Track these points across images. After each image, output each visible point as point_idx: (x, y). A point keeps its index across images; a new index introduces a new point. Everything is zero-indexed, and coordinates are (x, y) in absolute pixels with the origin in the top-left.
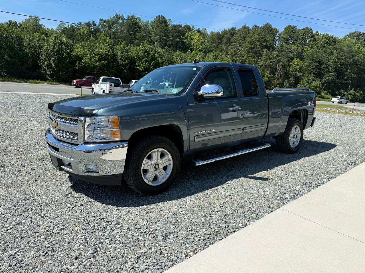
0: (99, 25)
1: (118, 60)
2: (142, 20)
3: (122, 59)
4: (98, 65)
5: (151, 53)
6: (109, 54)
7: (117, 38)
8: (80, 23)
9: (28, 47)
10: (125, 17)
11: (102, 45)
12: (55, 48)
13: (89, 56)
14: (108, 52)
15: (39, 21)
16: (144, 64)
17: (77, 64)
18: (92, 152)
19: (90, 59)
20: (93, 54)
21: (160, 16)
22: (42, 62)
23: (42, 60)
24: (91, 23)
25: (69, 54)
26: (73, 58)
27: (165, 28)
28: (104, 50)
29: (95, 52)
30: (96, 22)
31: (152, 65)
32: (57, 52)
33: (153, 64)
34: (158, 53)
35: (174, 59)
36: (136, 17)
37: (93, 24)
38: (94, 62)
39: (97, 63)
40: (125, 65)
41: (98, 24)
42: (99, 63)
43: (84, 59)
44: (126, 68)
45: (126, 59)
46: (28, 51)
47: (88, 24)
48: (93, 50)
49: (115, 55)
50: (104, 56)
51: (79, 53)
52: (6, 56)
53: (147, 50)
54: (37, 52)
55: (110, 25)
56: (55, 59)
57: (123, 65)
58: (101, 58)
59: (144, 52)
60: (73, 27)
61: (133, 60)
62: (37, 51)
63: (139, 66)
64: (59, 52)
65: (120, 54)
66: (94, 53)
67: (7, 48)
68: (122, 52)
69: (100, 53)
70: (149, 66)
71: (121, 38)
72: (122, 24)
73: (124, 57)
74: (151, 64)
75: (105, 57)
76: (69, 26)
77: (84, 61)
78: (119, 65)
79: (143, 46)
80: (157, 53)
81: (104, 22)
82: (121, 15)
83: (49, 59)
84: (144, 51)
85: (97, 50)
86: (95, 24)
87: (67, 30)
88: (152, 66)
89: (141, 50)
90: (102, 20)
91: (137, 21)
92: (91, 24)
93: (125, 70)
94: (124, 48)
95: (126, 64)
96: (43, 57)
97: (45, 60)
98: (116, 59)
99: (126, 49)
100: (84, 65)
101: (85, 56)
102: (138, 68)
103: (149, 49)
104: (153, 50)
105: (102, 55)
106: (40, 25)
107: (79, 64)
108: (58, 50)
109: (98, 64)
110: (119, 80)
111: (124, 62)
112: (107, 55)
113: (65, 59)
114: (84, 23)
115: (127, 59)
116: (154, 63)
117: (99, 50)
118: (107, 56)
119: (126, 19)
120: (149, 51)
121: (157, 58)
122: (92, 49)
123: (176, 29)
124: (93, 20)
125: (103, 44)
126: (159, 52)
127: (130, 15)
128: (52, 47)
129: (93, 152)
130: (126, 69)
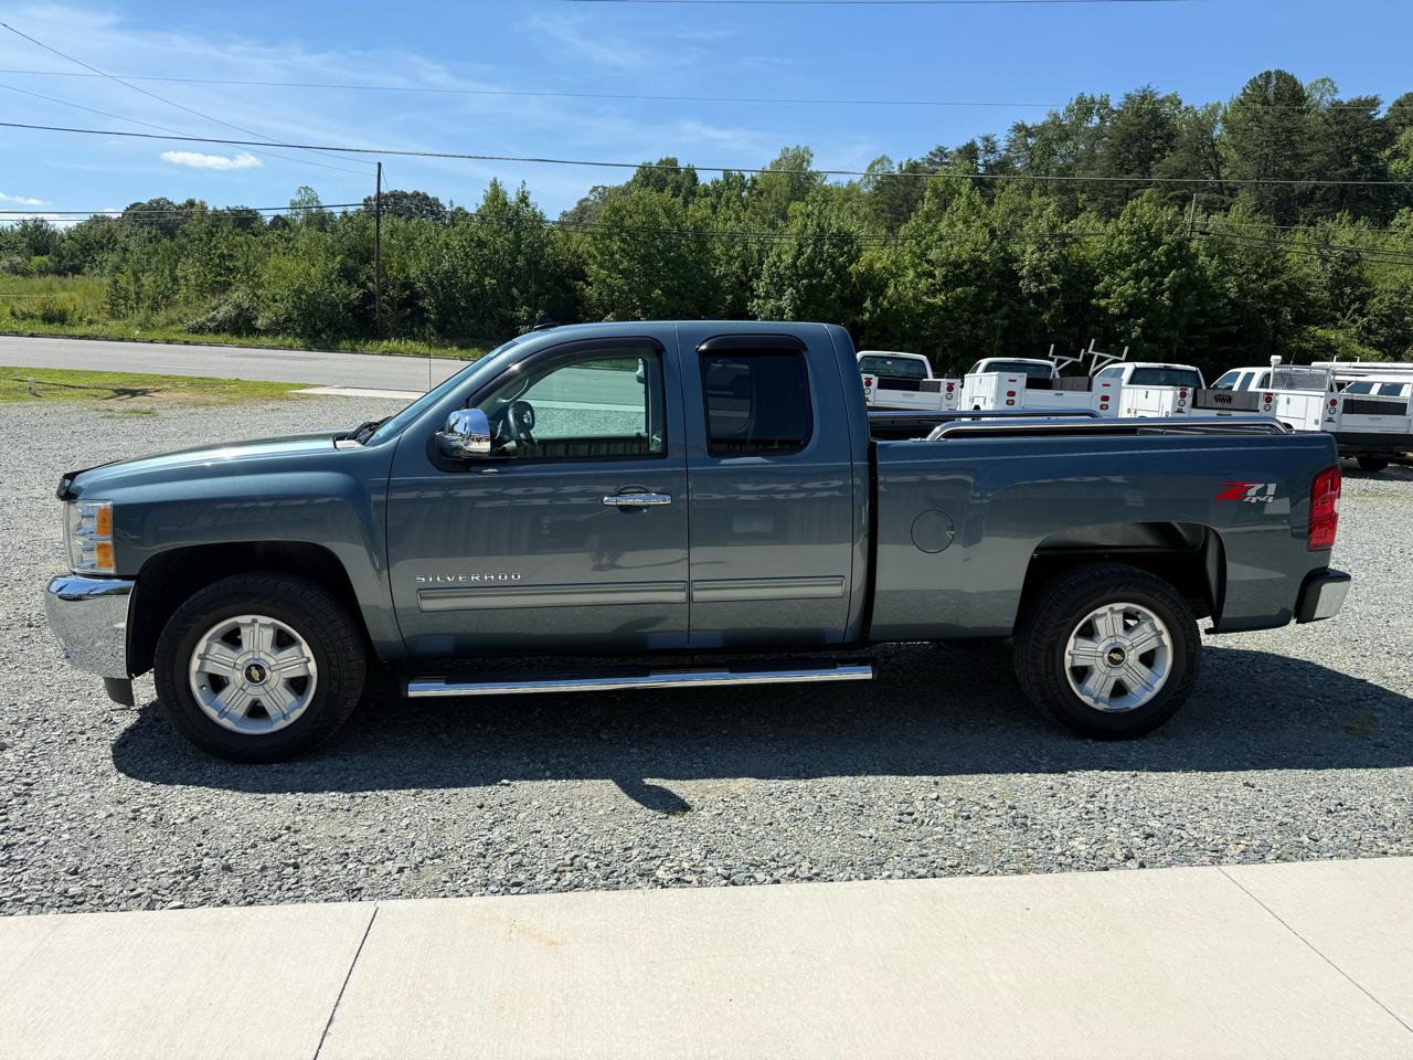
0: (1008, 150)
1: (1022, 278)
2: (1189, 105)
3: (1036, 275)
4: (940, 303)
5: (1167, 238)
6: (986, 258)
7: (1073, 190)
8: (941, 151)
9: (724, 258)
10: (1115, 103)
11: (961, 227)
12: (803, 254)
13: (911, 273)
14: (984, 251)
15: (808, 163)
16: (1129, 289)
17: (868, 304)
18: (78, 599)
19: (911, 282)
20: (926, 265)
21: (1268, 75)
22: (758, 304)
23: (758, 297)
24: (980, 144)
25: (841, 273)
26: (855, 285)
27: (1287, 123)
28: (969, 246)
29: (933, 255)
30: (995, 139)
31: (1168, 289)
32: (807, 268)
33: (1173, 282)
34: (1204, 237)
35: (1283, 256)
36: (1160, 97)
37: (986, 147)
38: (926, 294)
39: (935, 297)
40: (1046, 295)
41: (1002, 144)
42: (945, 295)
43: (892, 282)
44: (1048, 307)
45: (1056, 270)
46: (720, 270)
47: (970, 152)
48: (929, 247)
49: (1010, 259)
50: (966, 267)
51: (878, 265)
52: (657, 291)
53: (1148, 228)
54: (750, 273)
55: (1048, 142)
56: (798, 292)
57: (1037, 297)
58: (953, 277)
59: (1135, 236)
60: (914, 167)
61: (1086, 273)
62: (751, 269)
63: (1106, 295)
64: (812, 267)
65: (1033, 253)
66: (928, 262)
67: (666, 264)
68: (1042, 248)
69: (952, 257)
70: (1153, 293)
71: (1087, 189)
72: (1097, 134)
73: (1049, 265)
74: (1160, 284)
75: (970, 270)
76: (904, 164)
77: (891, 291)
78: (1022, 301)
79: (1134, 215)
80: (1198, 235)
81: (1029, 133)
82: (1097, 98)
83: (780, 293)
84: (1135, 232)
85: (940, 247)
86: (991, 149)
87: (894, 181)
88: (1166, 294)
89: (1121, 233)
90: (1020, 128)
91: (1166, 109)
92: (978, 149)
93: (1046, 317)
94: (1053, 227)
95: (1052, 291)
96: (760, 287)
97: (768, 296)
98: (1014, 277)
99: (1058, 232)
100: (891, 307)
101: (897, 272)
102: (1103, 303)
103: (1162, 224)
104: (1177, 225)
105: (957, 265)
106: (811, 176)
107: (875, 303)
108: (811, 261)
109: (939, 300)
110: (922, 361)
111: (1045, 284)
112: (976, 262)
113: (828, 289)
114: (954, 149)
115: (1057, 273)
116: (1174, 276)
117: (947, 247)
118: (976, 266)
119: (1115, 108)
120: (1160, 230)
121: (1196, 256)
122: (924, 247)
123: (1344, 122)
124: (987, 133)
125: (966, 222)
126: (1208, 234)
127: (1133, 93)
128: (793, 252)
129: (81, 600)
130: (1050, 311)
